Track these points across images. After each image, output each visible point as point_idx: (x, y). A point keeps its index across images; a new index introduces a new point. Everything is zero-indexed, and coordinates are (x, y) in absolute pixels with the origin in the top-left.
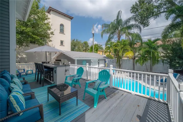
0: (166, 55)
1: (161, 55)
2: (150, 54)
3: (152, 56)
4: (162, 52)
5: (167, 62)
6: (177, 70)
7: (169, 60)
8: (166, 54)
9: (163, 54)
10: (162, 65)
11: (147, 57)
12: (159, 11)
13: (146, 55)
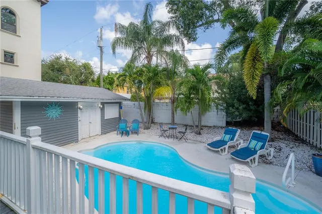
0: (221, 96)
1: (215, 96)
2: (197, 93)
3: (201, 96)
4: (217, 92)
5: (222, 107)
6: (235, 120)
7: (225, 105)
8: (222, 94)
9: (217, 95)
10: (216, 113)
11: (193, 98)
12: (212, 16)
13: (192, 96)
